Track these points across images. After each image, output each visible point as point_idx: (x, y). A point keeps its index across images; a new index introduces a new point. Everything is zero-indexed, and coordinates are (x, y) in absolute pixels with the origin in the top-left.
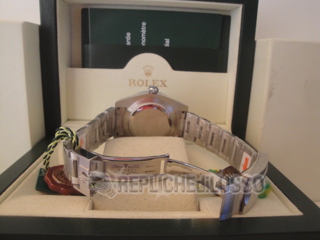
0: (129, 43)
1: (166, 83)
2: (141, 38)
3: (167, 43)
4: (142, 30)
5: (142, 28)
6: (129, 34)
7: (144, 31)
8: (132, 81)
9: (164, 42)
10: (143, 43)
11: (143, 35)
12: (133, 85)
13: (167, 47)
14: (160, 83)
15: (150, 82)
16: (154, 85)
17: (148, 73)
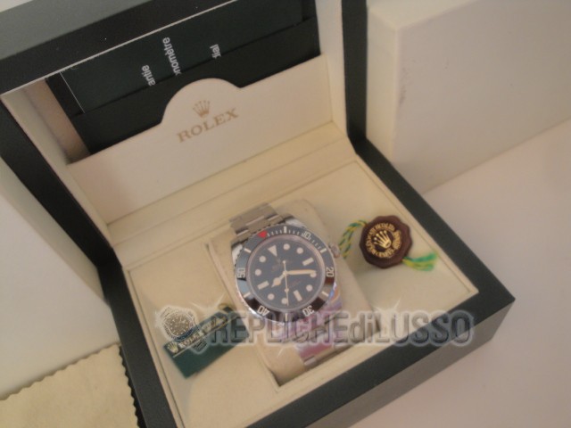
0: (151, 82)
1: (235, 113)
2: (169, 64)
3: (216, 50)
4: (165, 52)
5: (166, 49)
6: (146, 70)
7: (170, 52)
8: (184, 134)
9: (211, 52)
10: (176, 69)
11: (171, 59)
12: (185, 138)
13: (218, 57)
14: (227, 116)
15: (211, 122)
16: (218, 124)
17: (204, 113)
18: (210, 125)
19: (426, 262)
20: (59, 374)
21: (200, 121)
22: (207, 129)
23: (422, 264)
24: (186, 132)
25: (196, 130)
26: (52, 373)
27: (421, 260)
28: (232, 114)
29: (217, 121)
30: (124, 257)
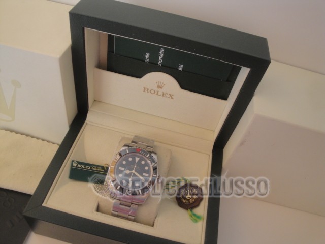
12: (146, 91)
14: (168, 96)
15: (161, 93)
16: (163, 96)
17: (160, 87)
18: (159, 93)
19: (196, 218)
20: (34, 139)
21: (157, 89)
22: (157, 94)
23: (194, 217)
24: (148, 89)
25: (153, 92)
26: (33, 137)
27: (195, 215)
28: (171, 96)
29: (163, 94)
30: (90, 117)
